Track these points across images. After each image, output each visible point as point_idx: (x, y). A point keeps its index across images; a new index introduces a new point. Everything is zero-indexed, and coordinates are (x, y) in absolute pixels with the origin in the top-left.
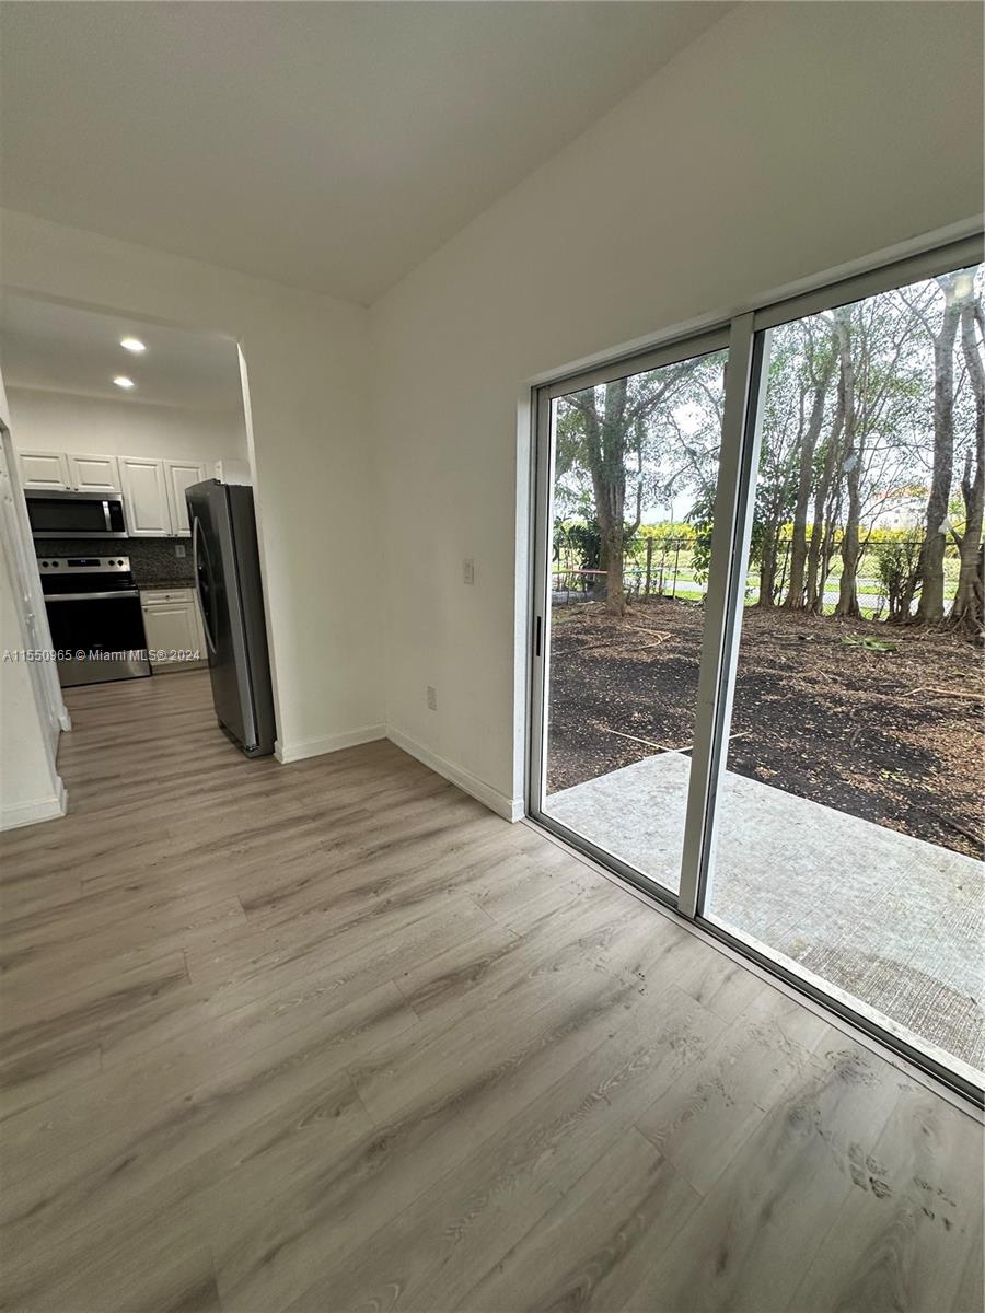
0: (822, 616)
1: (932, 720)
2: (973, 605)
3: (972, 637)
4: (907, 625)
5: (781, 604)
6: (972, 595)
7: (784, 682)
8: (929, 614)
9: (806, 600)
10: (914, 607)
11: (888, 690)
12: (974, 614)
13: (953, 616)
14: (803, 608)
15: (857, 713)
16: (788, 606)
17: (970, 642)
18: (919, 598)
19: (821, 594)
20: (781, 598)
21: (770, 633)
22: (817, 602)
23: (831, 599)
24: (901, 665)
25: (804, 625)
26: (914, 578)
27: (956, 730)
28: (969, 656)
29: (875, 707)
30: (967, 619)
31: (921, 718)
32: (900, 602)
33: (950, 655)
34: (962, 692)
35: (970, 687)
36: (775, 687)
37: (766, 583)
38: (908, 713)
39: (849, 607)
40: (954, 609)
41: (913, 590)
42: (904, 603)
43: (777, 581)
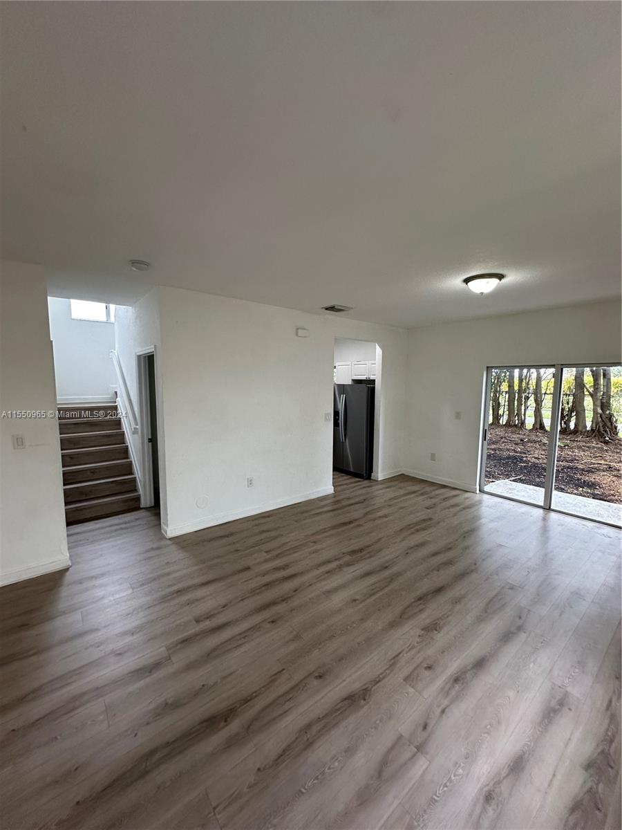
0: (525, 429)
1: (592, 472)
2: (601, 425)
3: (602, 440)
4: (570, 434)
5: (504, 423)
6: (600, 419)
7: (525, 459)
8: (580, 429)
9: (517, 422)
10: (572, 426)
11: (572, 461)
12: (602, 429)
13: (592, 430)
14: (516, 426)
15: (562, 469)
16: (508, 425)
17: (601, 442)
18: (574, 421)
19: (525, 419)
20: (503, 421)
21: (505, 437)
22: (523, 423)
23: (530, 422)
24: (573, 452)
25: (519, 434)
26: (571, 411)
27: (603, 475)
28: (602, 448)
29: (568, 468)
30: (599, 431)
31: (589, 471)
32: (565, 423)
33: (594, 447)
34: (603, 462)
35: (606, 461)
36: (521, 461)
37: (496, 413)
38: (583, 470)
39: (539, 426)
40: (592, 426)
41: (571, 417)
42: (567, 423)
43: (501, 412)
